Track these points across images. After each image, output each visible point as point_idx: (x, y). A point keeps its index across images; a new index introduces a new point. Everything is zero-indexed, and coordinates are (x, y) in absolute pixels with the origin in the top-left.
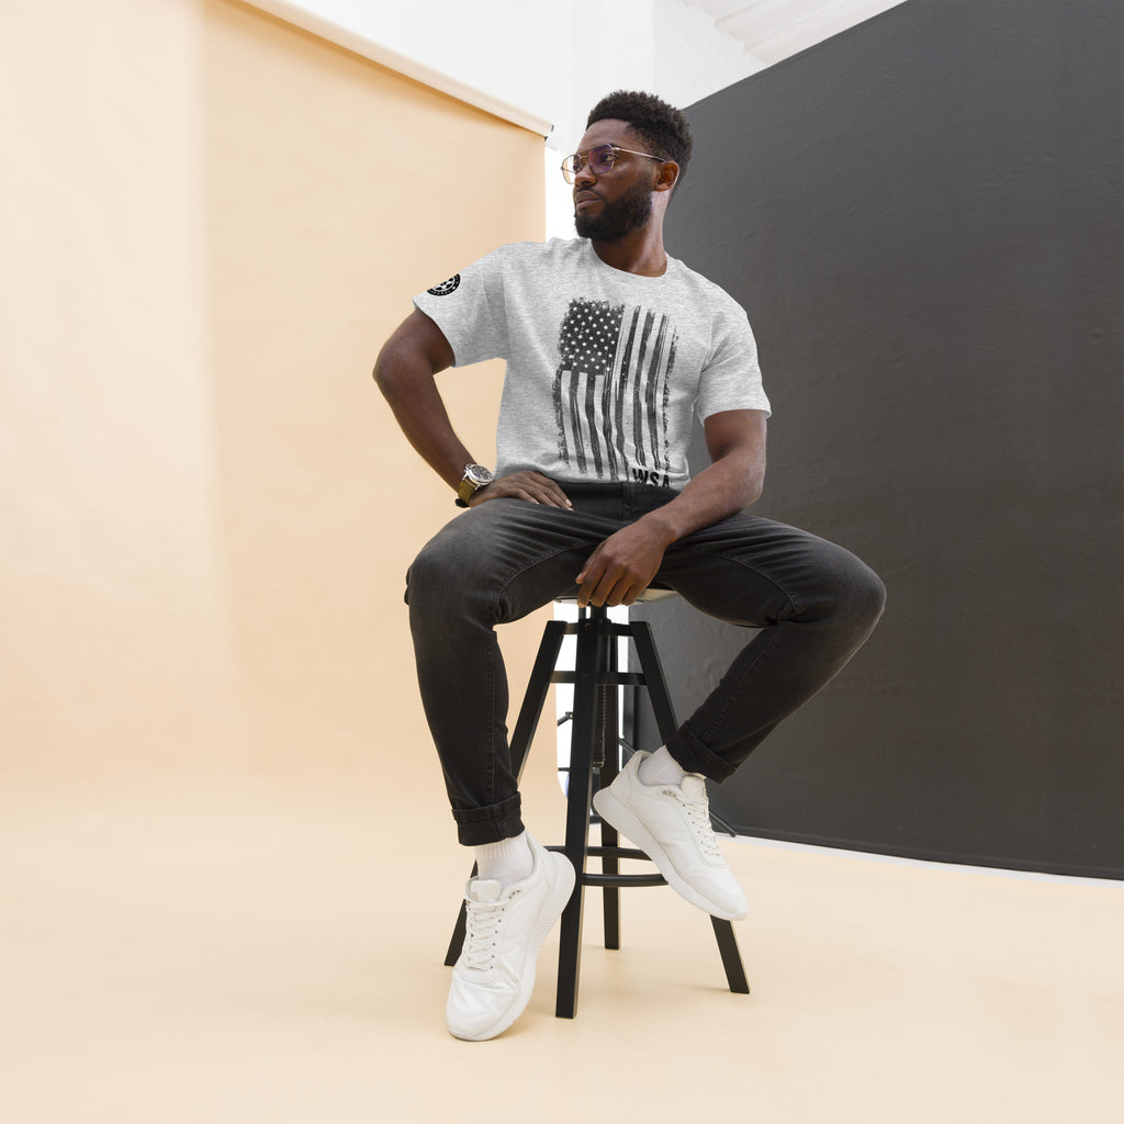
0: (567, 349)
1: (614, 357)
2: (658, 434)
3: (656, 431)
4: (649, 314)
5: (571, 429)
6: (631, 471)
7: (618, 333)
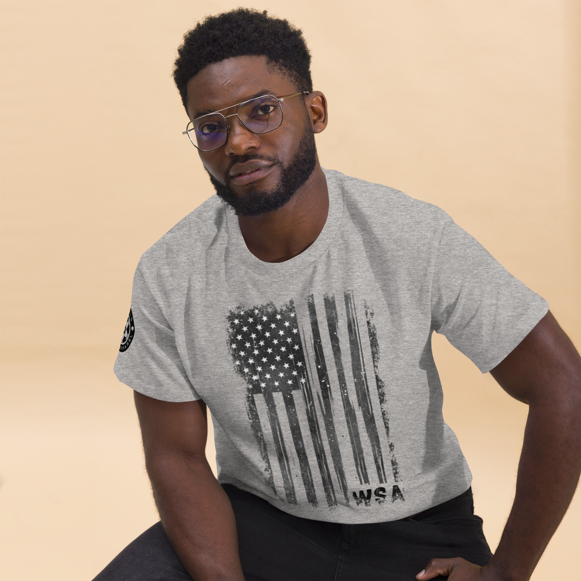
0: (246, 370)
1: (304, 364)
2: (381, 439)
3: (377, 437)
4: (326, 300)
5: (276, 458)
6: (350, 495)
7: (298, 335)
